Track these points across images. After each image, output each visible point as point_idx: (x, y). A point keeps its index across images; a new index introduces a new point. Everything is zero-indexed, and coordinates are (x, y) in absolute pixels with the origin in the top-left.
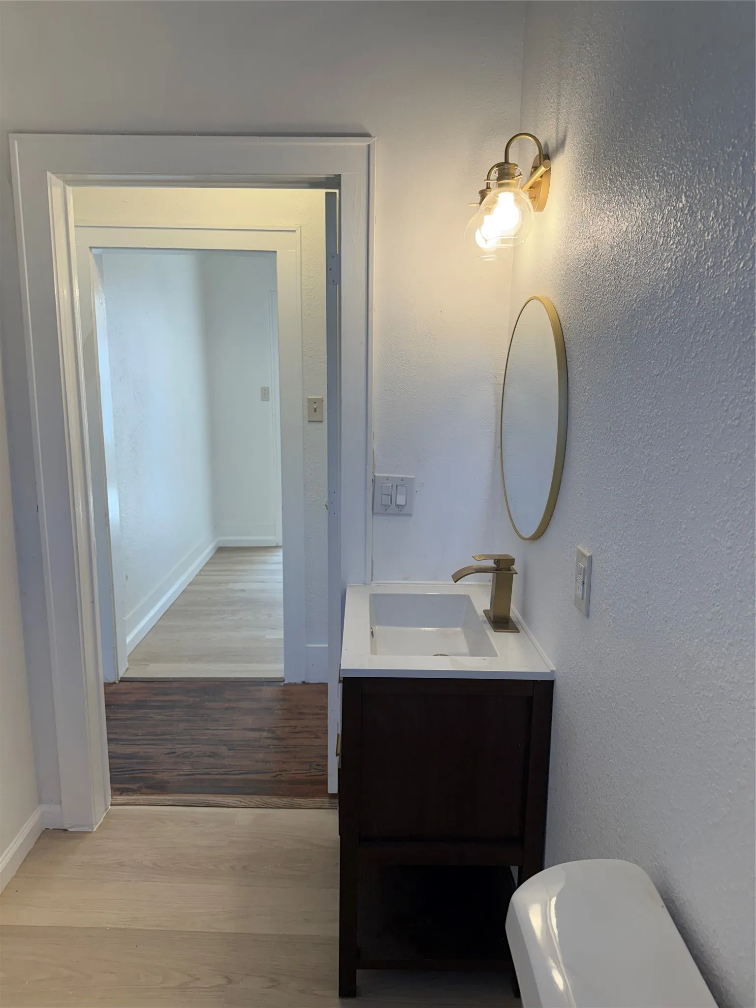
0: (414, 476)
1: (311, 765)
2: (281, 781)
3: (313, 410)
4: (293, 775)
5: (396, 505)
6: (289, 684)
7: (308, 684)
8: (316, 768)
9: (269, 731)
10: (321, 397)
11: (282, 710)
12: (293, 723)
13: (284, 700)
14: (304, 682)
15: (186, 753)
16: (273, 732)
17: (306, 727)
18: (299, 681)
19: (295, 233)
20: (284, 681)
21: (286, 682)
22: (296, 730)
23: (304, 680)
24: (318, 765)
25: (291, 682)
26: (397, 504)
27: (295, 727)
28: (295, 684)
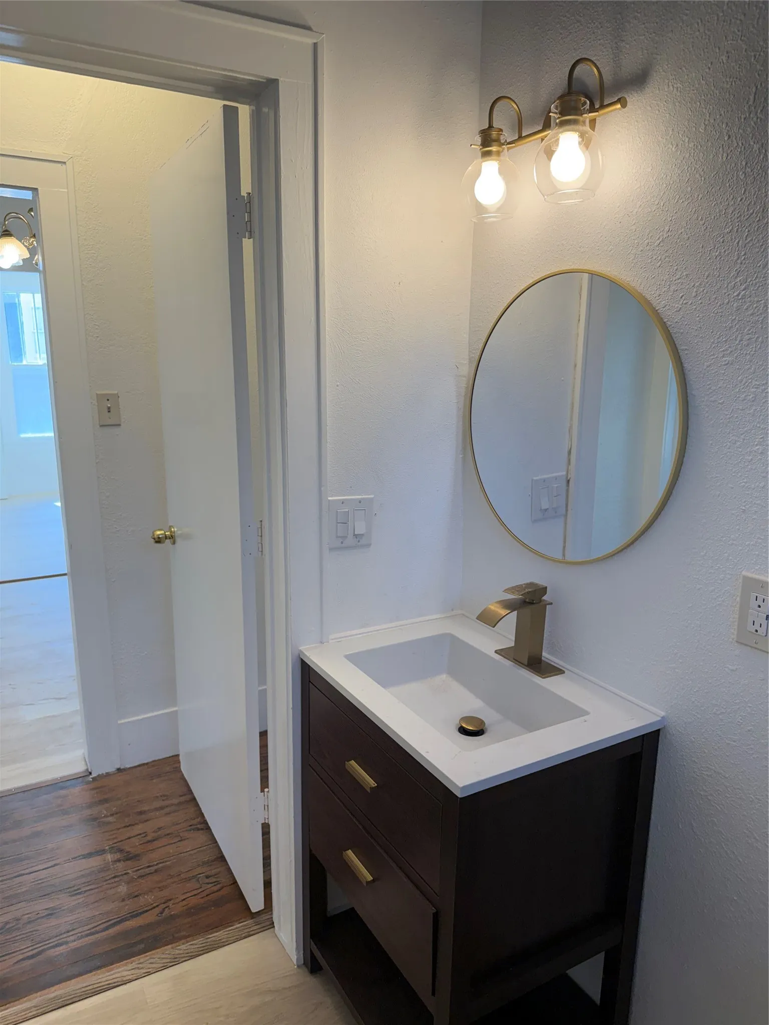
0: (372, 496)
1: (198, 881)
2: (172, 917)
3: (106, 410)
4: (184, 903)
5: (354, 535)
6: (100, 777)
7: (125, 770)
8: (207, 881)
9: (112, 850)
10: (116, 392)
11: (112, 815)
12: (138, 829)
13: (106, 801)
14: (119, 770)
15: (7, 923)
16: (121, 851)
17: (159, 829)
18: (111, 769)
19: (64, 166)
20: (90, 773)
21: (94, 775)
22: (149, 838)
23: (118, 767)
24: (207, 877)
25: (100, 773)
26: (356, 533)
27: (145, 834)
28: (108, 774)
